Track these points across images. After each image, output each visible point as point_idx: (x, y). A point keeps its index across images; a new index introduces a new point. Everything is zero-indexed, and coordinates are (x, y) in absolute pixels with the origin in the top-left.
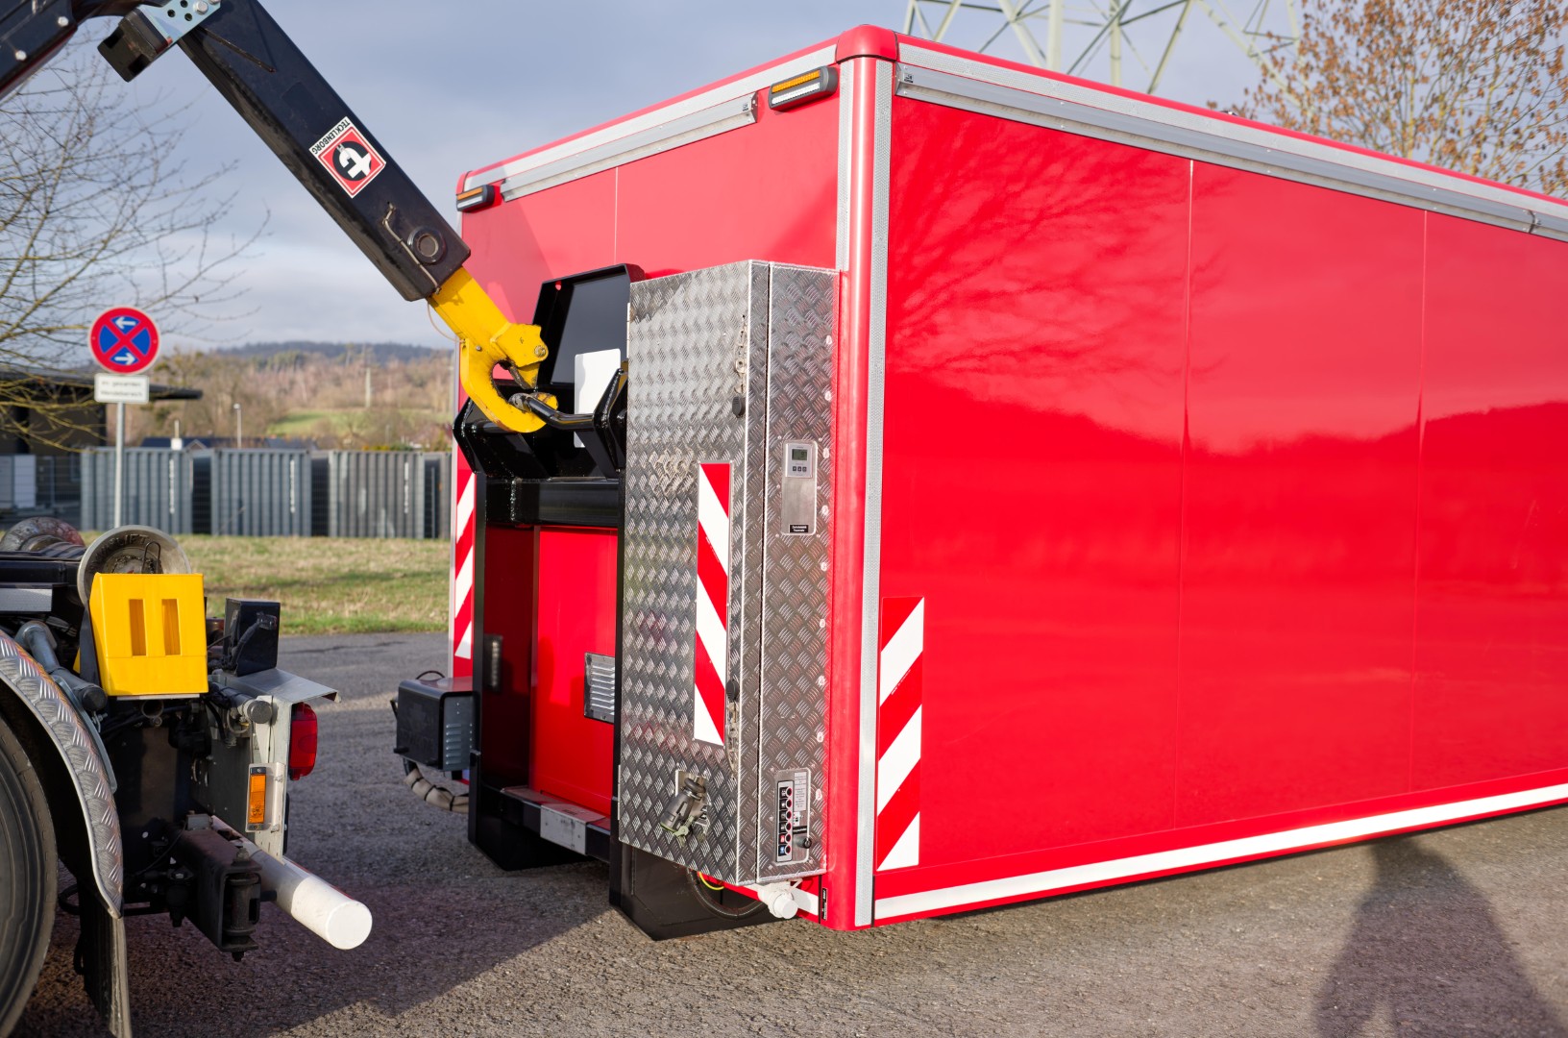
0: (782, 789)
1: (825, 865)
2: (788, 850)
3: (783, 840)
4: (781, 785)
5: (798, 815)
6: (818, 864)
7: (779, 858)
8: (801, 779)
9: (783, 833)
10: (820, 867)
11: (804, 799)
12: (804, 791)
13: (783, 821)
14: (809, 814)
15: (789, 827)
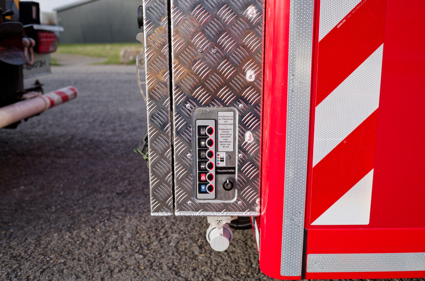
0: (200, 127)
1: (258, 208)
2: (211, 188)
3: (203, 178)
4: (200, 123)
5: (223, 155)
6: (251, 207)
7: (200, 196)
8: (225, 118)
9: (203, 171)
10: (254, 210)
11: (231, 139)
12: (231, 132)
13: (202, 160)
14: (238, 156)
15: (211, 166)
